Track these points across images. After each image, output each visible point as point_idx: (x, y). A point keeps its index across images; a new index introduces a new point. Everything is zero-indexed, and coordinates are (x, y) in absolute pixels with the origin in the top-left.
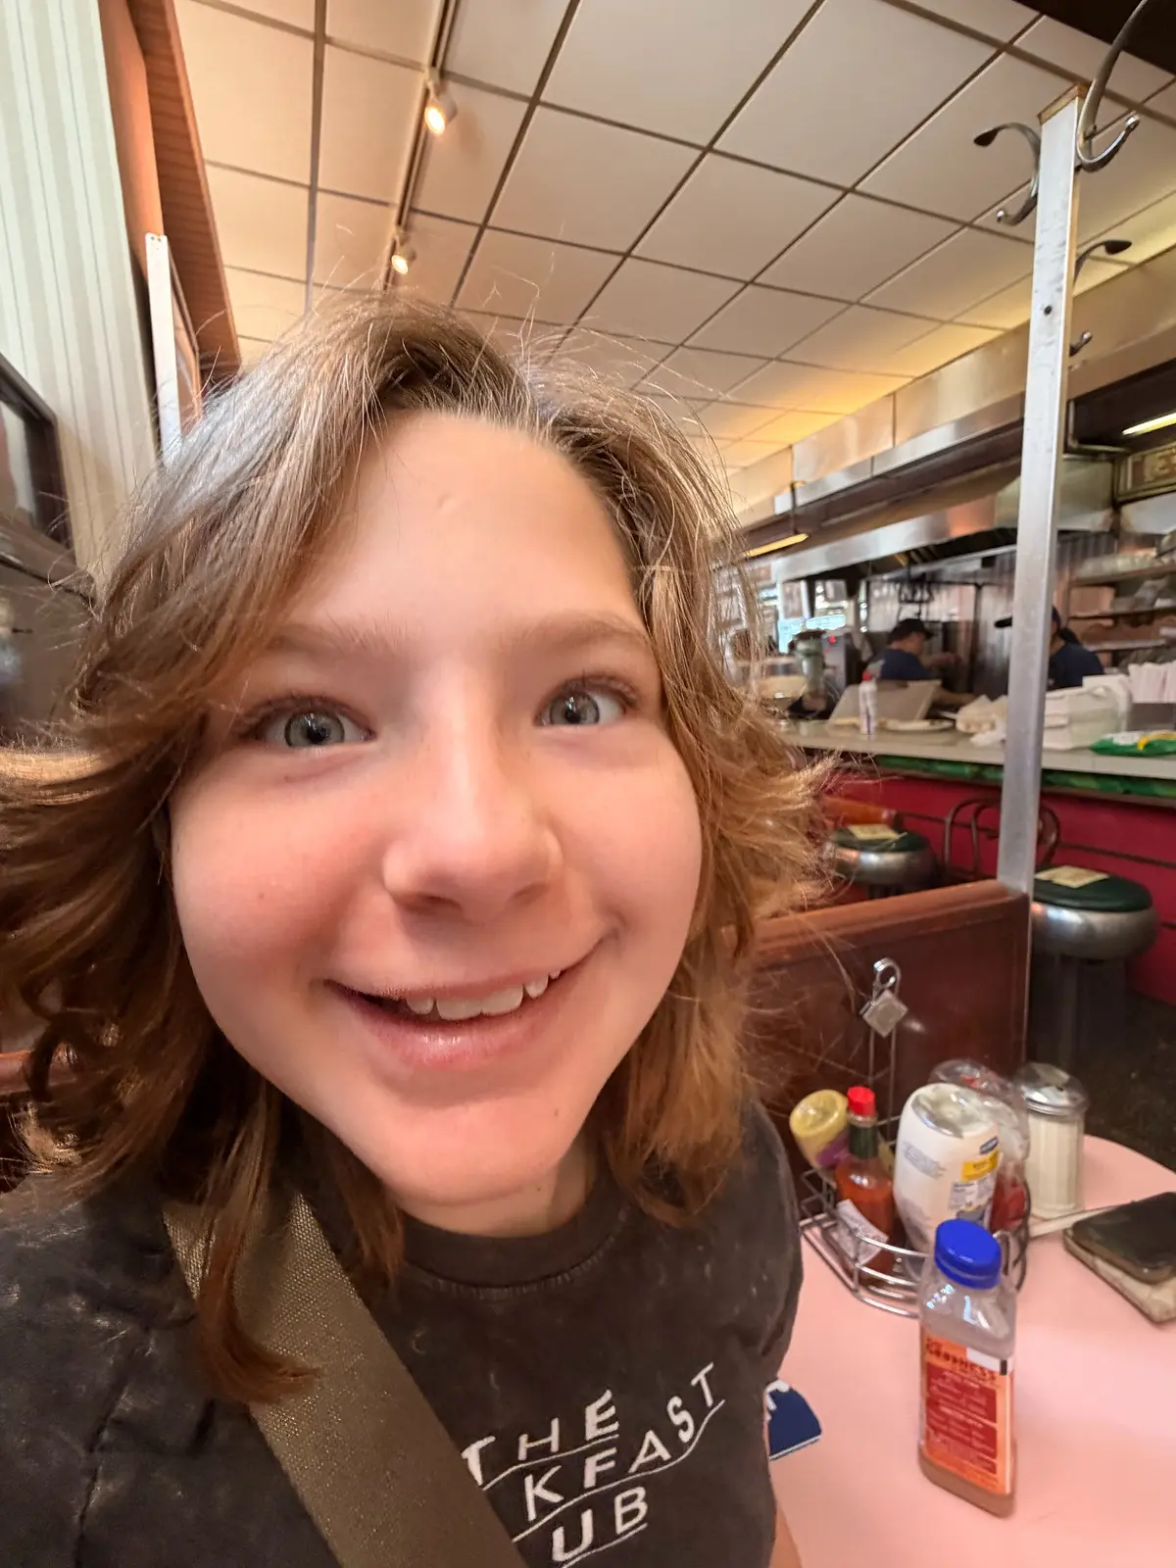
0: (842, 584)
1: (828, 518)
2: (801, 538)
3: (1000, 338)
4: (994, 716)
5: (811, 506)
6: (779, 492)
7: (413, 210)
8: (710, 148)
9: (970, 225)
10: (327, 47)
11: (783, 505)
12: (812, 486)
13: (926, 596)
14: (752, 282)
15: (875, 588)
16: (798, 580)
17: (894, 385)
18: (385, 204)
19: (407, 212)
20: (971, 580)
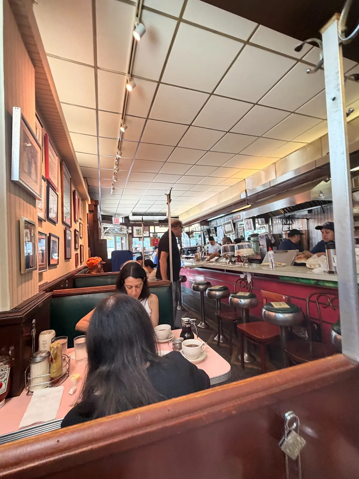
0: (263, 219)
1: (257, 200)
2: (250, 206)
3: (306, 145)
4: (320, 262)
5: (252, 196)
6: (242, 192)
7: (126, 115)
8: (212, 94)
9: (294, 113)
10: (98, 70)
11: (243, 196)
12: (252, 190)
13: (291, 222)
14: (229, 132)
15: (274, 220)
16: (250, 218)
17: (275, 160)
18: (118, 113)
19: (124, 115)
20: (305, 217)
